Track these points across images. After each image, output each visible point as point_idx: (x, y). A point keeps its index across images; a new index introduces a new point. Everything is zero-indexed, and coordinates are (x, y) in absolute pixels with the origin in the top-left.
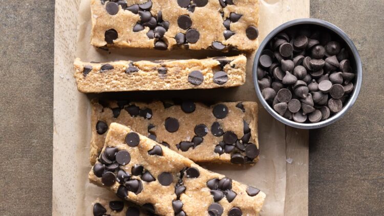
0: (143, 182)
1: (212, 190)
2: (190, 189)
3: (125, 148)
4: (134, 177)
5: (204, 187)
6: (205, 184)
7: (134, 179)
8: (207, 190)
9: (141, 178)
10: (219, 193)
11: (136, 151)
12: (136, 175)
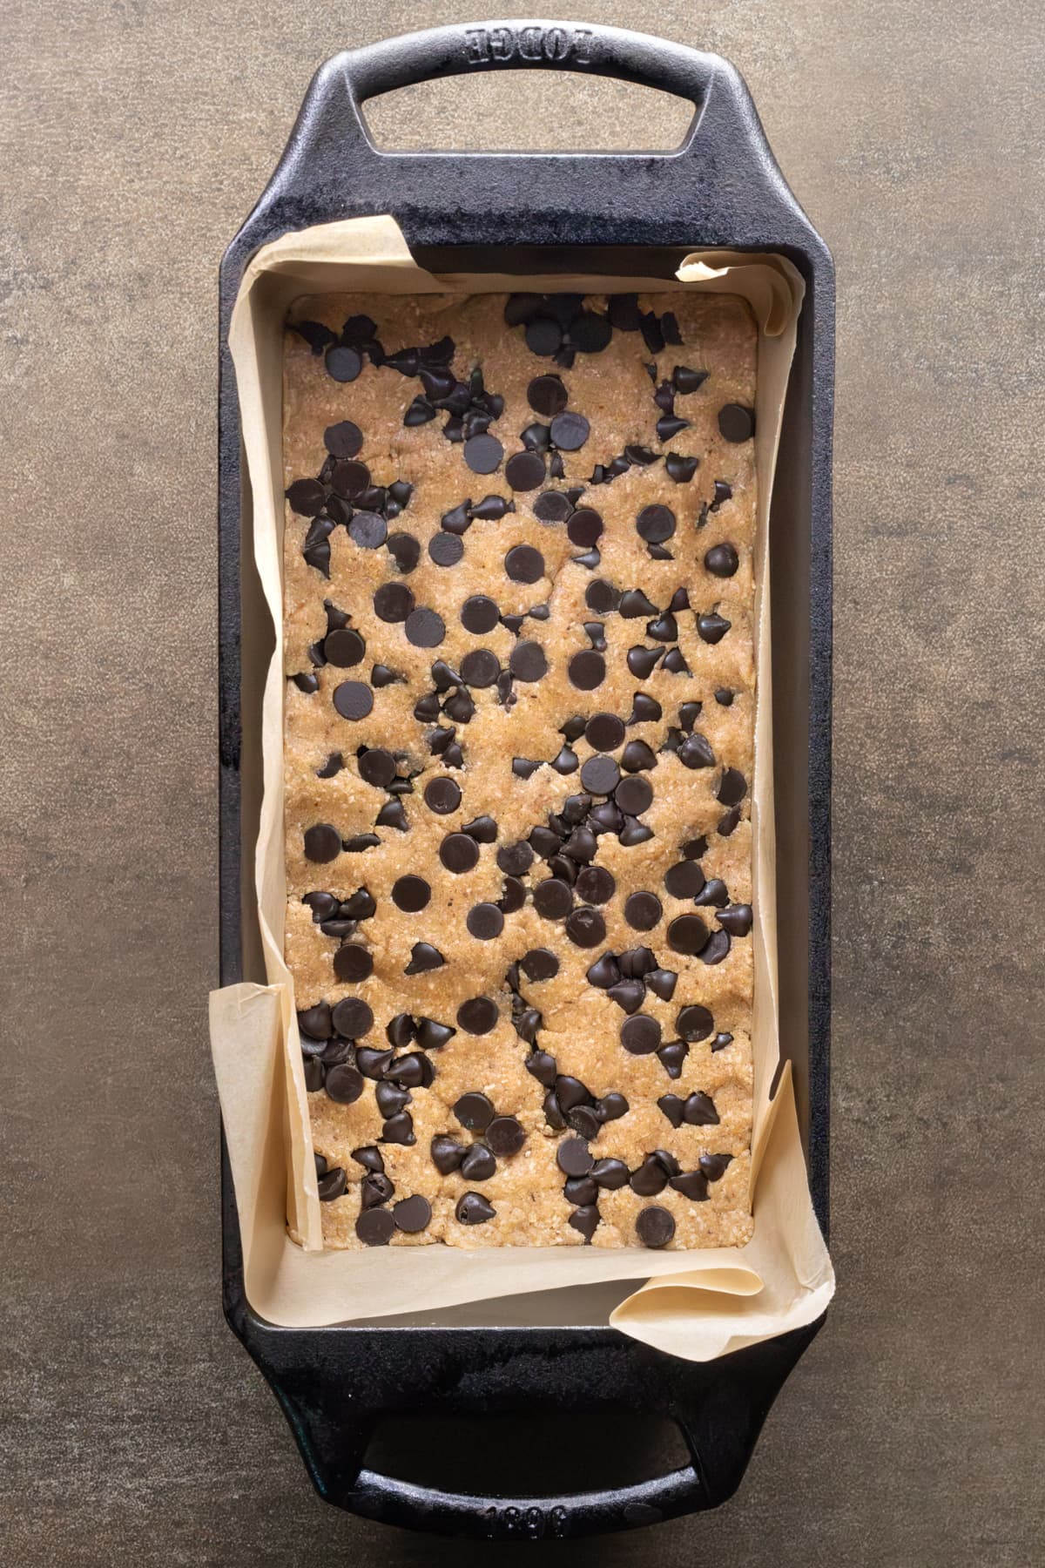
0: (429, 1053)
1: (611, 990)
2: (551, 1012)
3: (346, 994)
4: (403, 1051)
5: (585, 990)
6: (584, 981)
7: (406, 1056)
8: (596, 996)
9: (420, 1043)
10: (629, 990)
11: (375, 987)
12: (405, 1044)
